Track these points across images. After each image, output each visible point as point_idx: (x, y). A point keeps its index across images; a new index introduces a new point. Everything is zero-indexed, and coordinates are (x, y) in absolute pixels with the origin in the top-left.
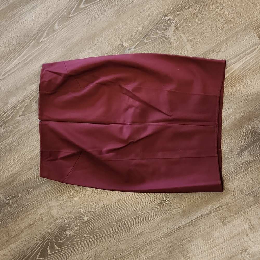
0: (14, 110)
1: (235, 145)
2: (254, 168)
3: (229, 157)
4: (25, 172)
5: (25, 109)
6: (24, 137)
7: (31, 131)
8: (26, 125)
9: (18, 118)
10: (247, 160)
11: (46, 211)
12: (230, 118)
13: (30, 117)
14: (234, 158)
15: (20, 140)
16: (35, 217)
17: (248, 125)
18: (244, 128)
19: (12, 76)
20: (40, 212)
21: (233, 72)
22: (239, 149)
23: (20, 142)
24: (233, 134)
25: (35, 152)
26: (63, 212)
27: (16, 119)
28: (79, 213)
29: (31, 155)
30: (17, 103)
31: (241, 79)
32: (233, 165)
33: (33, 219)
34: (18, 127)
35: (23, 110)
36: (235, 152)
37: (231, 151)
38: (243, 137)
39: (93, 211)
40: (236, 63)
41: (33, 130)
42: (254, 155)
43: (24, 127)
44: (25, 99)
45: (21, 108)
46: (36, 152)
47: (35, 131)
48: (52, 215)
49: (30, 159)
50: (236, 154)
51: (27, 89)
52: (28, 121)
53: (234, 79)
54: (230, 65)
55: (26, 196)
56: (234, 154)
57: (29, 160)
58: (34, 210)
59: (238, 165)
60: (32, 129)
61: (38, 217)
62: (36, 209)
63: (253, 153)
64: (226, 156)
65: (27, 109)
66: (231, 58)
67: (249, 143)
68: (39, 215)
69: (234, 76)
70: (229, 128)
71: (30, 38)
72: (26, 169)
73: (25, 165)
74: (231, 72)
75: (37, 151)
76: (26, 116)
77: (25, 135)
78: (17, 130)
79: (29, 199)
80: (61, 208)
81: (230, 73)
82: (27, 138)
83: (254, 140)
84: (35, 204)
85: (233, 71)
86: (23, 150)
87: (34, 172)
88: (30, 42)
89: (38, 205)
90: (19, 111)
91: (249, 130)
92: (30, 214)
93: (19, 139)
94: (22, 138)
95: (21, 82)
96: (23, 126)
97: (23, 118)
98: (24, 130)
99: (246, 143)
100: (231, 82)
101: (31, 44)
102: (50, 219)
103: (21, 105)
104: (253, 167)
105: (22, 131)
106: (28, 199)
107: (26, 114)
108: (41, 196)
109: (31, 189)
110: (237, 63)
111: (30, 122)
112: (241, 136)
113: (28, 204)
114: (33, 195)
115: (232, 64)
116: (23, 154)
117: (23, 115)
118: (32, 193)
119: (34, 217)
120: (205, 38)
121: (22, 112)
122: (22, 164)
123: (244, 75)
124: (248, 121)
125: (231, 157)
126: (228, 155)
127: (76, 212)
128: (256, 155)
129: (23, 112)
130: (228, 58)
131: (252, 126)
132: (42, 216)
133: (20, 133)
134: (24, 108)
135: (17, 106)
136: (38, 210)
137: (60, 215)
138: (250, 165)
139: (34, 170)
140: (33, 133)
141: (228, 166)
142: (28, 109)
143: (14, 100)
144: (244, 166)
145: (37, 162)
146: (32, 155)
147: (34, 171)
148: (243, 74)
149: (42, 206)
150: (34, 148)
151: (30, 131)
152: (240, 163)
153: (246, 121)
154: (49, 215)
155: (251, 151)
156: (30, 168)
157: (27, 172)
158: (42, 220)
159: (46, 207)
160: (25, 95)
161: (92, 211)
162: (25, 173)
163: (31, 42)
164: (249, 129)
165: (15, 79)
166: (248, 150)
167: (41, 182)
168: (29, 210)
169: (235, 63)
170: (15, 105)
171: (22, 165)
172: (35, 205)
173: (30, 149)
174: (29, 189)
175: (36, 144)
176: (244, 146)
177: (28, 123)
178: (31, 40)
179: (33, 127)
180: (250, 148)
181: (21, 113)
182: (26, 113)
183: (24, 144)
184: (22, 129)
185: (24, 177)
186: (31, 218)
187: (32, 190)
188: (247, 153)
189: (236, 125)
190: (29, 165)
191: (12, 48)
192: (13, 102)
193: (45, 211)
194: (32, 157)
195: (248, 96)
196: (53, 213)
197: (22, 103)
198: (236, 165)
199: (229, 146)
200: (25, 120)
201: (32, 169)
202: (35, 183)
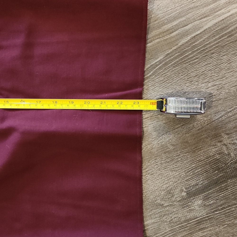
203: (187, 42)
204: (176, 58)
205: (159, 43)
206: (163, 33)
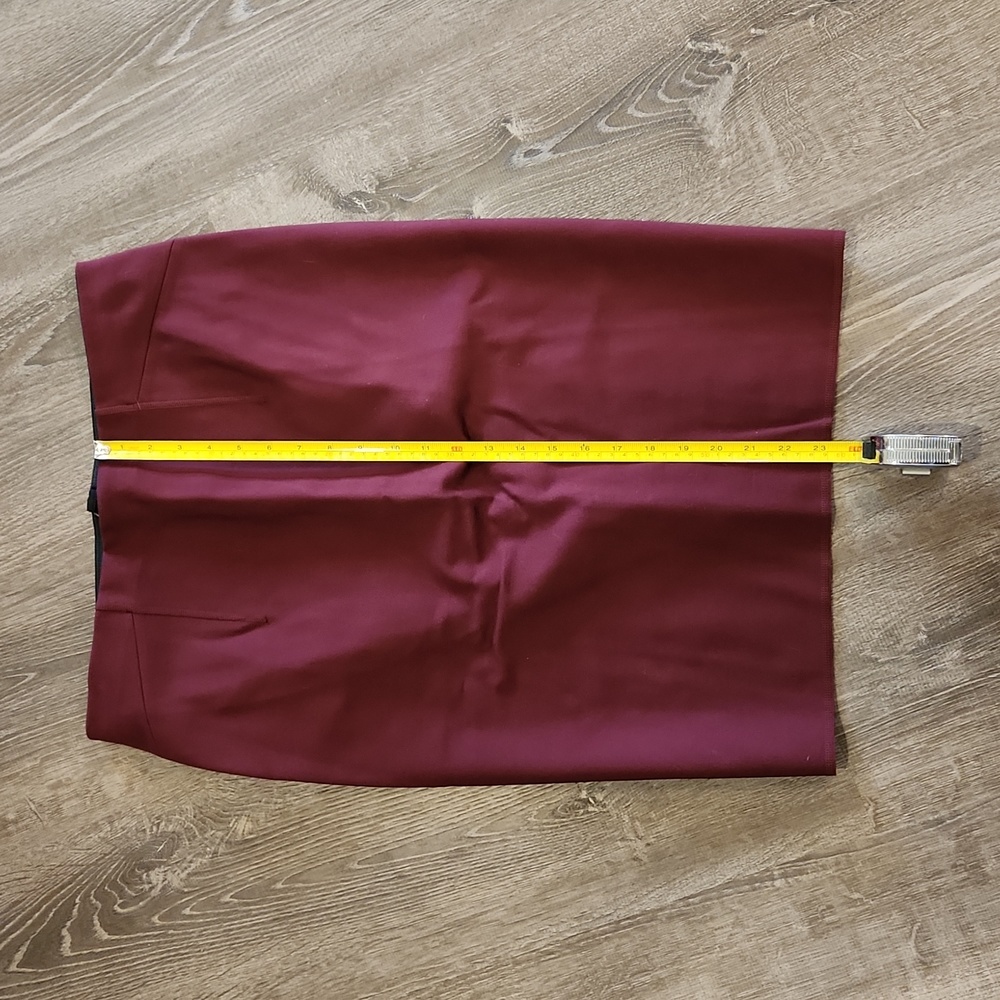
0: (9, 334)
1: (912, 611)
2: (976, 718)
3: (876, 659)
4: (15, 599)
5: (53, 337)
6: (33, 454)
7: (66, 434)
8: (48, 406)
9: (19, 369)
10: (951, 680)
11: (81, 774)
12: (908, 499)
13: (70, 375)
14: (900, 667)
15: (15, 463)
16: (28, 793)
17: (977, 536)
18: (957, 545)
19: (19, 191)
20: (54, 774)
21: (946, 310)
22: (923, 629)
23: (14, 470)
24: (912, 565)
25: (69, 523)
26: (150, 787)
27: (8, 373)
28: (217, 803)
29: (52, 531)
30: (25, 308)
31: (979, 342)
32: (888, 693)
33: (20, 801)
34: (13, 408)
35: (45, 338)
36: (904, 643)
37: (890, 634)
38: (947, 583)
39: (276, 803)
40: (965, 273)
41: (76, 429)
42: (982, 666)
43: (39, 410)
44: (61, 293)
45: (40, 329)
46: (73, 524)
47: (83, 434)
48: (104, 795)
49: (42, 548)
50: (910, 648)
51: (74, 252)
52: (61, 388)
53: (947, 340)
54: (940, 278)
55: (6, 701)
56: (899, 647)
57: (41, 551)
58: (28, 765)
59: (910, 697)
60: (73, 424)
61: (43, 793)
62: (38, 761)
63: (982, 654)
64: (867, 653)
65: (63, 336)
66: (947, 250)
67: (971, 612)
68: (48, 787)
69: (949, 328)
70: (895, 540)
71: (117, 44)
72: (21, 589)
73: (20, 570)
74: (938, 310)
75: (77, 519)
76: (54, 365)
77: (39, 448)
78: (10, 418)
79: (15, 714)
80: (145, 771)
81: (934, 312)
82: (46, 459)
83: (994, 601)
84: (40, 739)
85: (950, 304)
86: (21, 506)
87: (56, 607)
88: (115, 60)
89: (48, 746)
90: (26, 343)
91: (977, 559)
92: (9, 778)
93: (12, 456)
94: (23, 454)
95: (52, 222)
96: (35, 405)
97: (39, 371)
98: (39, 424)
99: (958, 610)
100: (934, 348)
101: (120, 70)
102: (92, 811)
103: (38, 318)
104: (969, 713)
105: (27, 426)
106: (13, 716)
107: (56, 357)
108: (69, 709)
109: (32, 675)
110: (969, 275)
111: (66, 393)
112: (943, 577)
113: (8, 737)
114: (34, 701)
115: (949, 277)
116: (20, 523)
117: (41, 359)
118: (31, 693)
119: (25, 791)
120: (854, 152)
121: (39, 348)
122: (6, 565)
123: (990, 329)
124: (979, 523)
125: (887, 659)
126: (875, 649)
127: (205, 796)
128: (993, 665)
129: (44, 347)
130: (938, 248)
131: (991, 543)
132: (60, 792)
133: (18, 432)
134: (49, 332)
135: (24, 318)
136: (47, 763)
137: (135, 799)
138: (960, 705)
139: (56, 598)
140: (74, 442)
141: (868, 695)
142: (64, 339)
143: (13, 291)
144: (934, 702)
145: (72, 567)
146: (57, 532)
147: (55, 603)
148: (989, 326)
149: (67, 750)
150: (70, 504)
151: (61, 432)
152: (920, 691)
153: (971, 520)
154: (89, 792)
155: (976, 645)
156: (40, 585)
157: (22, 601)
158: (58, 811)
159: (81, 759)
160: (61, 276)
161: (274, 800)
162: (17, 603)
163: (121, 62)
164: (980, 553)
165: (30, 207)
166: (959, 641)
167: (75, 651)
168: (7, 758)
169: (962, 275)
170: (14, 313)
171: (8, 568)
172: (36, 743)
173: (52, 506)
174: (20, 672)
175: (80, 491)
176: (947, 619)
177: (58, 398)
178: (120, 51)
179: (75, 417)
180: (972, 634)
181: (33, 351)
182: (57, 354)
183: (29, 483)
184: (27, 417)
185: (8, 622)
186: (9, 797)
187: (34, 679)
188: (956, 654)
189: (927, 529)
190: (36, 572)
191: (38, 72)
192: (6, 301)
193: (76, 774)
194: (55, 543)
195: (996, 416)
196: (106, 788)
197: (47, 310)
198: (904, 697)
199: (884, 612)
200: (47, 384)
201: (48, 589)
202: (52, 652)
203: (925, 325)
204: (903, 356)
205: (866, 326)
206: (876, 306)
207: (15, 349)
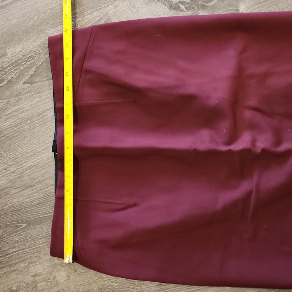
207: (19, 76)
